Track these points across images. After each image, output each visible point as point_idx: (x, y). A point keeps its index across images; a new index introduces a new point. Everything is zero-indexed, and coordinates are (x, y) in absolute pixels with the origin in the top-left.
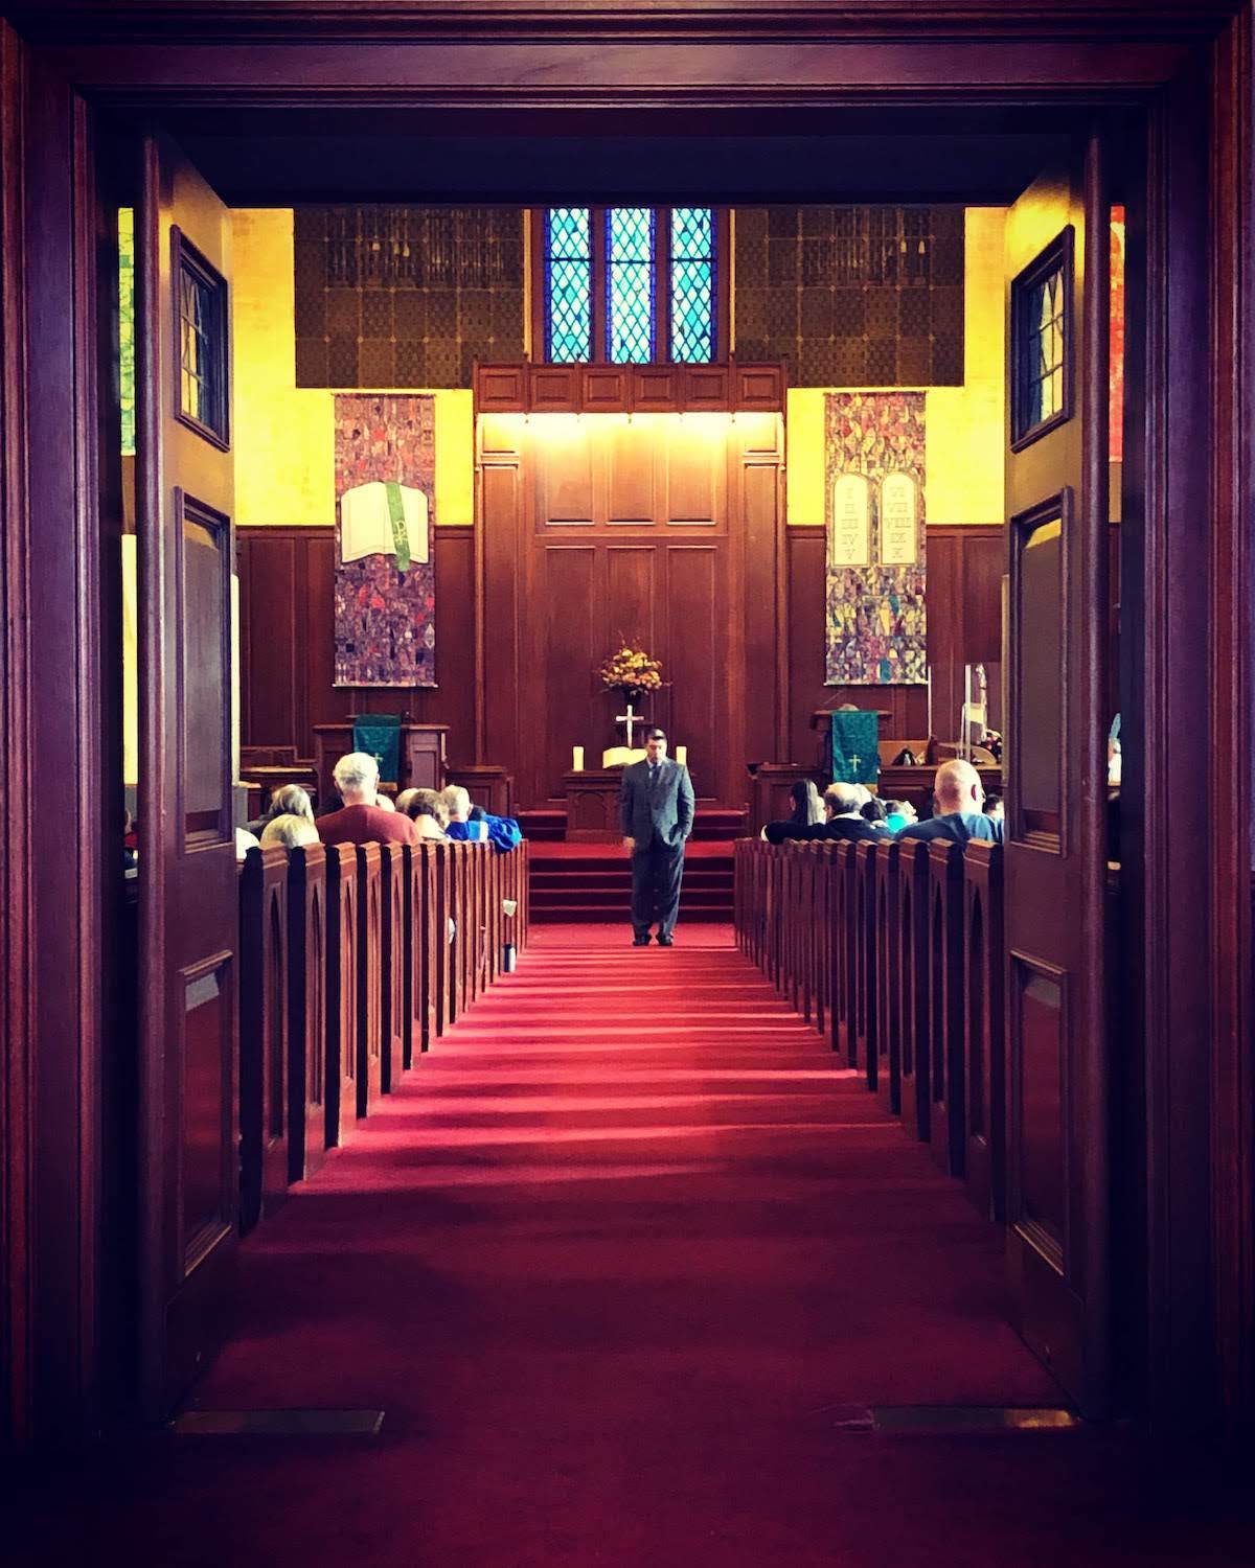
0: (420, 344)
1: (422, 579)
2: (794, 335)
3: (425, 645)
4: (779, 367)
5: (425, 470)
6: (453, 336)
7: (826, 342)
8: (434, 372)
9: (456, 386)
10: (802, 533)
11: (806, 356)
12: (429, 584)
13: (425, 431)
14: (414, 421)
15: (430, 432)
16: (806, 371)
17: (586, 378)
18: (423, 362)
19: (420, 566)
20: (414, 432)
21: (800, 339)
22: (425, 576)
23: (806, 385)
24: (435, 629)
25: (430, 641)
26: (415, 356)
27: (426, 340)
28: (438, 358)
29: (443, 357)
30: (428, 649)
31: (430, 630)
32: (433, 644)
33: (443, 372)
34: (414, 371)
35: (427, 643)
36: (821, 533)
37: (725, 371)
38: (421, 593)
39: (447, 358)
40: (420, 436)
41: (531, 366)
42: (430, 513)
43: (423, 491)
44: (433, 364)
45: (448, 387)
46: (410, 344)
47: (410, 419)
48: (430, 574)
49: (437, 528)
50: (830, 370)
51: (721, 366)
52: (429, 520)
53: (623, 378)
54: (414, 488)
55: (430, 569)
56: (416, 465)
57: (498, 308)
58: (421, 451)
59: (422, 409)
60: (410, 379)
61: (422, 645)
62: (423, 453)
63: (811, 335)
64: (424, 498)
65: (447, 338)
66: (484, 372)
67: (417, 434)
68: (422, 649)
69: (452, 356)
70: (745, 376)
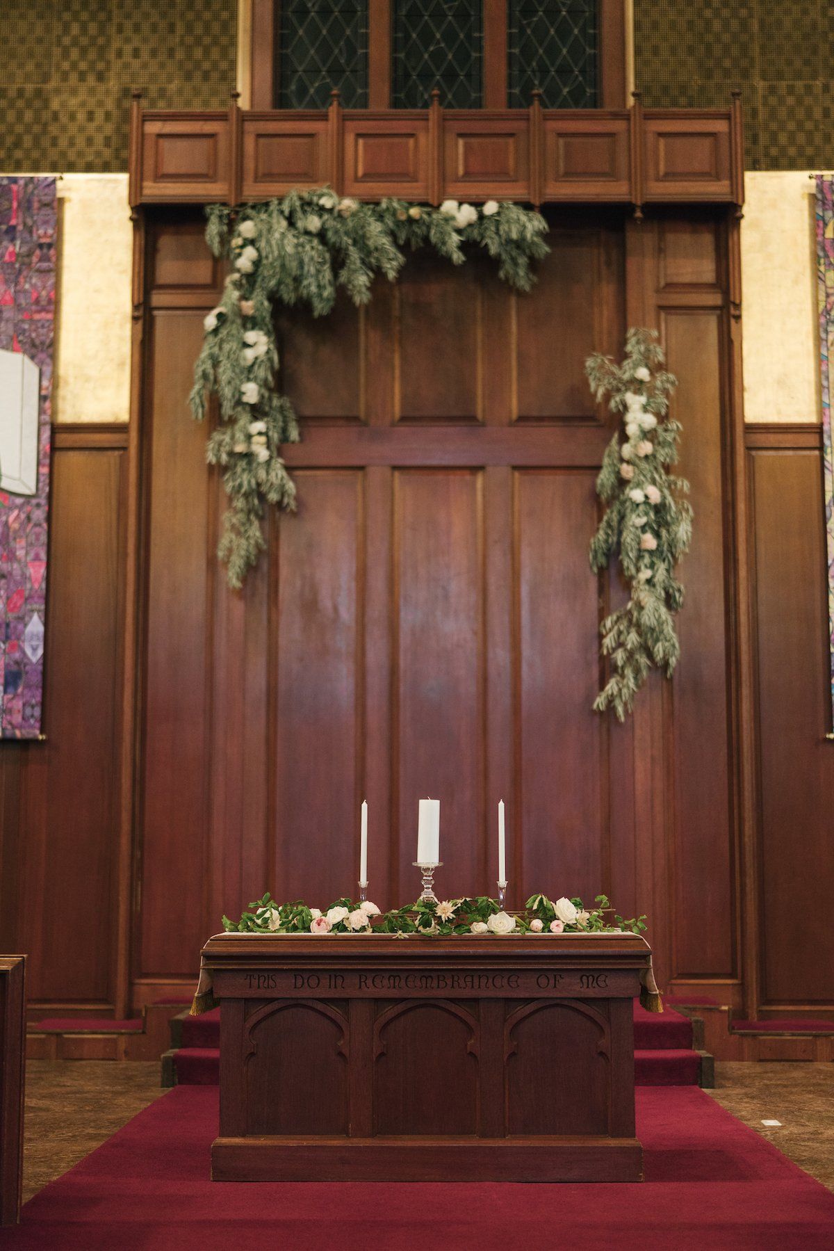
0: (38, 93)
1: (23, 526)
2: (745, 74)
3: (24, 653)
4: (728, 117)
5: (37, 317)
6: (101, 77)
7: (809, 89)
8: (63, 142)
9: (106, 168)
10: (772, 439)
11: (773, 114)
12: (38, 536)
13: (41, 246)
14: (20, 228)
15: (50, 246)
16: (774, 137)
17: (350, 139)
18: (45, 125)
19: (19, 501)
20: (17, 247)
21: (761, 85)
22: (29, 518)
23: (775, 164)
24: (46, 624)
25: (34, 649)
26: (28, 116)
27: (53, 84)
28: (72, 117)
29: (81, 116)
30: (31, 663)
31: (35, 626)
32: (40, 652)
33: (80, 142)
34: (28, 141)
35: (29, 652)
36: (812, 440)
37: (619, 126)
38: (20, 553)
39: (91, 116)
40: (29, 255)
41: (243, 117)
42: (43, 399)
43: (32, 358)
44: (64, 129)
45: (89, 168)
46: (21, 93)
47: (13, 222)
48: (39, 515)
49: (57, 429)
50: (818, 138)
51: (616, 116)
52: (41, 411)
53: (422, 139)
54: (14, 350)
55: (38, 505)
56: (19, 307)
57: (189, 28)
58: (32, 283)
59: (36, 205)
60: (18, 154)
61: (17, 655)
62: (34, 286)
63: (780, 76)
64: (32, 370)
65: (91, 80)
66: (153, 128)
67: (25, 249)
68: (17, 663)
69: (99, 115)
70: (661, 135)
